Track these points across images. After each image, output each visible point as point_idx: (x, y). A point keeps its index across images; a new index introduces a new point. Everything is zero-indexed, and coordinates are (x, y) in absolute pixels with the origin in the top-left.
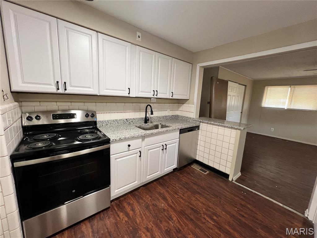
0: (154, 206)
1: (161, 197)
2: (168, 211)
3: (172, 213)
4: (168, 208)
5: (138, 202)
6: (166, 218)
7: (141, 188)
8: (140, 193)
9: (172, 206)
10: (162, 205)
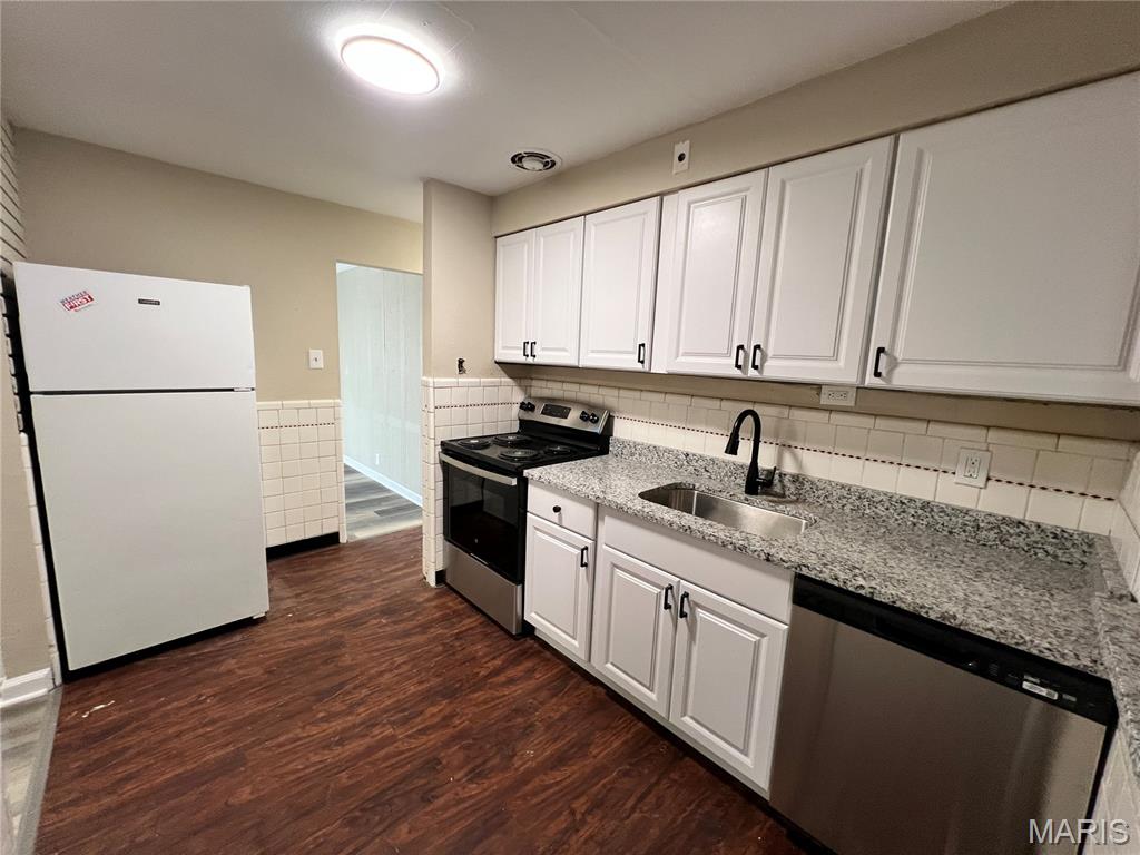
0: (526, 729)
1: (566, 748)
2: (506, 769)
3: (495, 782)
4: (517, 769)
5: (538, 689)
6: (479, 761)
7: (601, 689)
8: (577, 687)
9: (526, 782)
10: (531, 753)
